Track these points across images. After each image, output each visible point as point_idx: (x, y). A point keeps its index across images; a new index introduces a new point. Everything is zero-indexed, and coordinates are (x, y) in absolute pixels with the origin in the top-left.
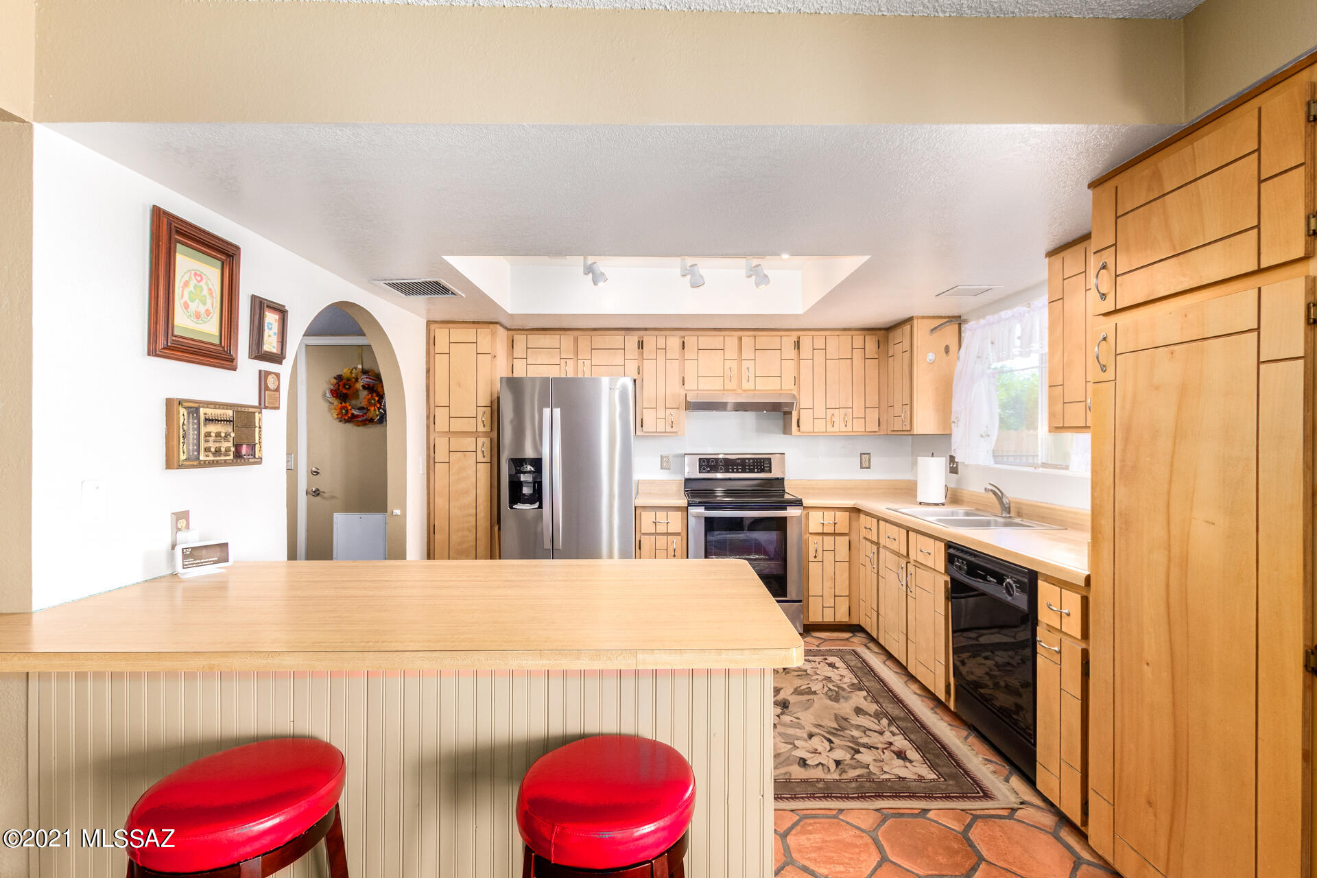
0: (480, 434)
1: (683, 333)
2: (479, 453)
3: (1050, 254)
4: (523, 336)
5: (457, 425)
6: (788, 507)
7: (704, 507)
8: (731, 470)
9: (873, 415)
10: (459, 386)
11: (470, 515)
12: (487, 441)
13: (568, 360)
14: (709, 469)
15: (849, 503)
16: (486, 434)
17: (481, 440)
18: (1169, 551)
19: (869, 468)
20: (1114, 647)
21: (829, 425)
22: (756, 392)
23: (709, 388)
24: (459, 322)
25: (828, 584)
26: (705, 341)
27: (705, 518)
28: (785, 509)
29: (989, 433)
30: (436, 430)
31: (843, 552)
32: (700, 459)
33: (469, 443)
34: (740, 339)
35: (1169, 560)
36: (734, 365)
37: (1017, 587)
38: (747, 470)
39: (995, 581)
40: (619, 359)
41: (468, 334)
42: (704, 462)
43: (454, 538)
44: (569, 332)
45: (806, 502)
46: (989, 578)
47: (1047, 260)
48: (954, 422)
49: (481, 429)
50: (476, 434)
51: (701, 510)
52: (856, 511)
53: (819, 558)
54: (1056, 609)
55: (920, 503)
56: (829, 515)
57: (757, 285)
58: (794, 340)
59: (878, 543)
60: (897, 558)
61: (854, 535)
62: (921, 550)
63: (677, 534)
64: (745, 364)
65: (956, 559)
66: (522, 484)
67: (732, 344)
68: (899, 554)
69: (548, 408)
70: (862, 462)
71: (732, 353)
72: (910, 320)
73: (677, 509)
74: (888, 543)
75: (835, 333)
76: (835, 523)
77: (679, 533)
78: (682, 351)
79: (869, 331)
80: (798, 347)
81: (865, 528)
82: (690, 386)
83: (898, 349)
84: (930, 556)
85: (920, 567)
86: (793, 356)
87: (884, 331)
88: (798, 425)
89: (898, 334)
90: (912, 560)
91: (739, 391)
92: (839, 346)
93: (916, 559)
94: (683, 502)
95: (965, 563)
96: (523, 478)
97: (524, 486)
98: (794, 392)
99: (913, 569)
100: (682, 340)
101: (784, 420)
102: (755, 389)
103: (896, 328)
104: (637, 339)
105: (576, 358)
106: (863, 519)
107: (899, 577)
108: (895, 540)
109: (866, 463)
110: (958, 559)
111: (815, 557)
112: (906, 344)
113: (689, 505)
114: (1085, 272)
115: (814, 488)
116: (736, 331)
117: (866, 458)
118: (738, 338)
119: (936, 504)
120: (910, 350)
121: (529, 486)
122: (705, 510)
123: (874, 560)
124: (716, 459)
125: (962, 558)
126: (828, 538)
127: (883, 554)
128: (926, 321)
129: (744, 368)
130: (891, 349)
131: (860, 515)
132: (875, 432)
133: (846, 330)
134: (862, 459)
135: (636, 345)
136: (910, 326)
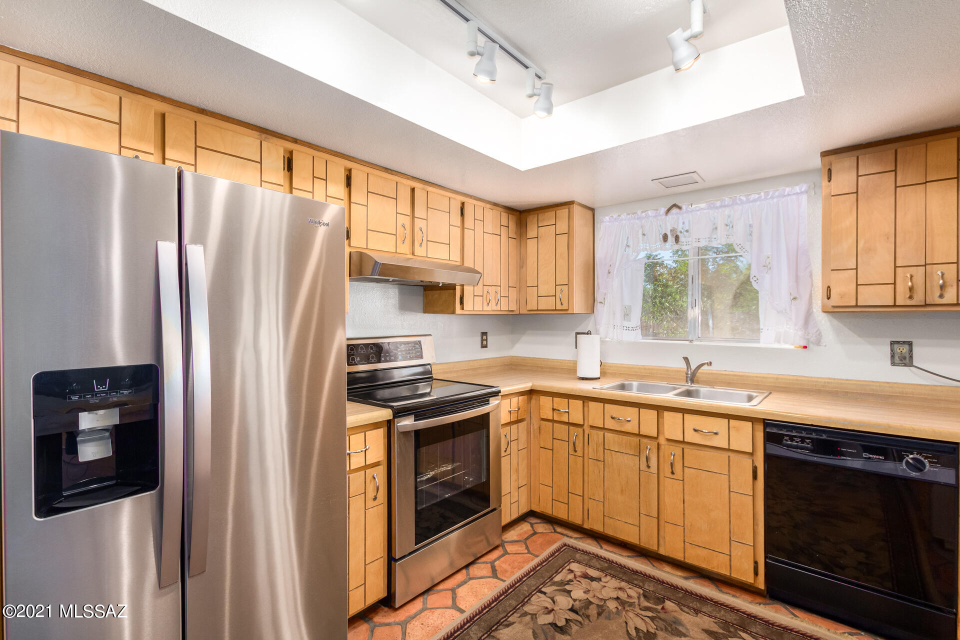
1: (350, 165)
6: (491, 399)
7: (413, 416)
8: (383, 358)
9: (513, 294)
14: (357, 359)
19: (486, 347)
21: (485, 304)
22: (426, 260)
23: (379, 247)
25: (514, 477)
26: (379, 181)
27: (415, 431)
31: (523, 437)
34: (413, 190)
36: (407, 221)
37: (931, 462)
40: (251, 178)
42: (351, 349)
44: (140, 97)
45: (503, 390)
48: (601, 303)
51: (408, 423)
52: (532, 393)
53: (508, 451)
56: (515, 400)
58: (459, 206)
59: (583, 425)
60: (636, 439)
61: (528, 419)
62: (695, 430)
63: (377, 464)
64: (419, 223)
65: (786, 438)
66: (75, 437)
67: (405, 195)
68: (639, 435)
69: (172, 241)
70: (482, 340)
71: (405, 208)
72: (568, 204)
73: (376, 426)
74: (610, 424)
75: (488, 206)
76: (519, 409)
77: (379, 462)
78: (347, 190)
79: (511, 210)
80: (462, 214)
81: (554, 410)
82: (358, 242)
83: (547, 232)
84: (717, 437)
85: (691, 447)
86: (459, 223)
87: (518, 213)
88: (462, 303)
89: (548, 218)
90: (668, 440)
91: (410, 256)
92: (493, 220)
93: (682, 440)
94: (385, 414)
95: (808, 441)
96: (87, 421)
97: (84, 441)
98: (458, 264)
99: (677, 450)
100: (347, 173)
101: (425, 297)
102: (427, 257)
103: (540, 211)
104: (281, 152)
105: (160, 155)
106: (546, 401)
107: (643, 459)
108: (629, 421)
109: (485, 343)
110: (792, 438)
111: (505, 451)
112: (562, 226)
113: (395, 417)
114: (895, 171)
115: (451, 372)
116: (408, 179)
117: (485, 338)
118: (411, 189)
119: (596, 379)
120: (569, 233)
121: (101, 439)
122: (415, 421)
123: (577, 443)
124: (366, 345)
125: (800, 437)
126: (514, 427)
127: (597, 436)
128: (580, 208)
129: (417, 229)
130: (532, 232)
131: (534, 397)
132: (513, 311)
133: (495, 204)
134: (482, 338)
135: (280, 164)
136: (567, 210)
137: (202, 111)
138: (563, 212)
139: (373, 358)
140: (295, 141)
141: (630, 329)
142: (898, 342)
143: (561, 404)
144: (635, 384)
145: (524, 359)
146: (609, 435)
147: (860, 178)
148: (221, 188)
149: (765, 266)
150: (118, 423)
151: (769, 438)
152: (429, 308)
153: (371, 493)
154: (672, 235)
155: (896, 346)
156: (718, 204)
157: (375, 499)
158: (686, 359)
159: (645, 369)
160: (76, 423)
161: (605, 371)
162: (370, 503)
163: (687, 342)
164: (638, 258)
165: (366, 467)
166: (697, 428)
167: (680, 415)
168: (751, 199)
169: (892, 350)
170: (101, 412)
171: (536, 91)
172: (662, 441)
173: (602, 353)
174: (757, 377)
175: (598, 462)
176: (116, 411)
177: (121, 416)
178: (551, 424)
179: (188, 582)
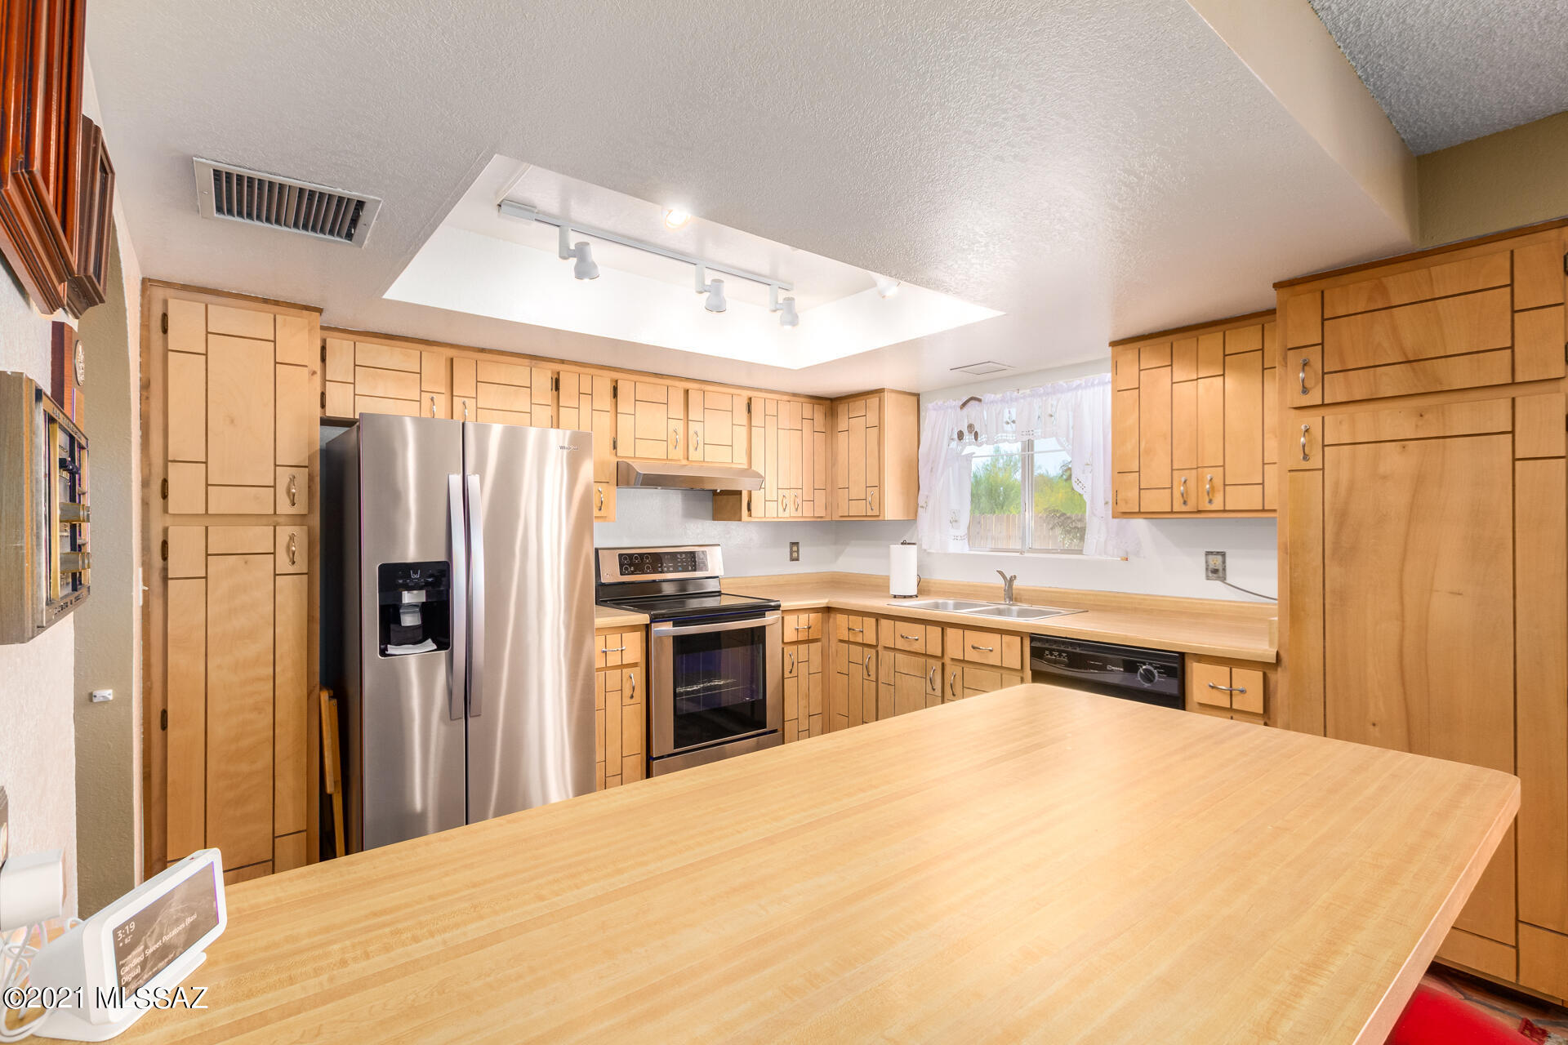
0: (281, 520)
1: (616, 375)
2: (282, 557)
3: (1114, 344)
4: (345, 343)
5: (222, 501)
6: (767, 613)
7: (671, 623)
8: (660, 569)
9: (821, 497)
10: (232, 421)
11: (259, 679)
12: (300, 532)
13: (434, 395)
14: (632, 569)
15: (822, 602)
16: (299, 519)
17: (284, 533)
18: (1403, 621)
19: (797, 560)
20: (1325, 715)
21: (781, 509)
22: (704, 464)
23: (648, 455)
24: (229, 295)
25: (803, 703)
26: (646, 389)
27: (674, 637)
28: (762, 615)
29: (957, 519)
30: (170, 511)
31: (816, 659)
32: (620, 556)
33: (258, 537)
34: (687, 392)
35: (1403, 629)
36: (680, 426)
37: (1159, 672)
38: (680, 569)
39: (1122, 669)
40: (522, 403)
41: (258, 322)
42: (625, 559)
43: (218, 731)
44: (435, 348)
45: (785, 605)
46: (1109, 667)
47: (1111, 348)
48: (922, 507)
49: (284, 507)
50: (273, 520)
51: (667, 628)
52: (828, 610)
53: (794, 673)
54: (1224, 688)
55: (895, 597)
56: (804, 617)
57: (783, 323)
58: (745, 402)
59: (877, 646)
60: (922, 660)
61: (825, 640)
62: (974, 648)
63: (635, 665)
64: (693, 427)
65: (1047, 652)
66: (399, 610)
67: (677, 397)
68: (926, 655)
69: (458, 474)
70: (791, 552)
71: (677, 410)
72: (878, 392)
73: (634, 628)
74: (900, 644)
75: (786, 398)
76: (809, 628)
77: (637, 663)
78: (614, 400)
79: (817, 399)
80: (749, 411)
81: (849, 629)
82: (625, 451)
83: (858, 423)
84: (992, 653)
85: (971, 666)
86: (744, 421)
87: (829, 402)
88: (749, 509)
89: (858, 406)
90: (953, 659)
91: (684, 462)
92: (789, 414)
93: (962, 658)
94: (643, 618)
95: (1064, 655)
96: (408, 598)
97: (404, 613)
98: (746, 467)
99: (957, 670)
100: (614, 384)
101: (714, 502)
102: (704, 461)
103: (851, 400)
104: (549, 375)
105: (450, 393)
106: (841, 619)
107: (928, 681)
108: (917, 640)
109: (795, 555)
110: (1051, 651)
111: (791, 672)
112: (872, 419)
113: (652, 622)
114: (1171, 365)
115: (747, 587)
116: (682, 381)
117: (795, 548)
118: (684, 391)
119: (911, 597)
120: (880, 426)
121: (414, 612)
122: (674, 626)
123: (870, 667)
124: (641, 555)
125: (1058, 651)
126: (803, 647)
127: (888, 658)
128: (893, 395)
129: (691, 432)
130: (843, 423)
131: (832, 615)
132: (822, 517)
133: (794, 395)
134: (791, 549)
135: (548, 384)
136: (878, 399)
137: (482, 350)
138: (873, 401)
139: (648, 568)
140: (562, 362)
141: (959, 538)
142: (1211, 553)
143: (855, 622)
144: (951, 602)
145: (847, 575)
146: (899, 656)
147: (1141, 372)
148: (496, 432)
149: (1088, 464)
150: (424, 600)
151: (1036, 653)
152: (718, 514)
153: (627, 692)
154: (970, 432)
155: (1210, 557)
156: (1042, 390)
157: (632, 697)
158: (1000, 573)
159: (969, 586)
160: (400, 598)
161: (923, 589)
162: (627, 701)
163: (1018, 554)
164: (963, 454)
165: (622, 666)
166: (976, 645)
167: (961, 631)
168: (1074, 386)
169: (1207, 562)
170: (415, 592)
171: (778, 307)
172: (947, 660)
173: (920, 567)
174: (1077, 594)
175: (890, 687)
176: (423, 592)
177: (428, 596)
178: (847, 645)
179: (469, 719)
